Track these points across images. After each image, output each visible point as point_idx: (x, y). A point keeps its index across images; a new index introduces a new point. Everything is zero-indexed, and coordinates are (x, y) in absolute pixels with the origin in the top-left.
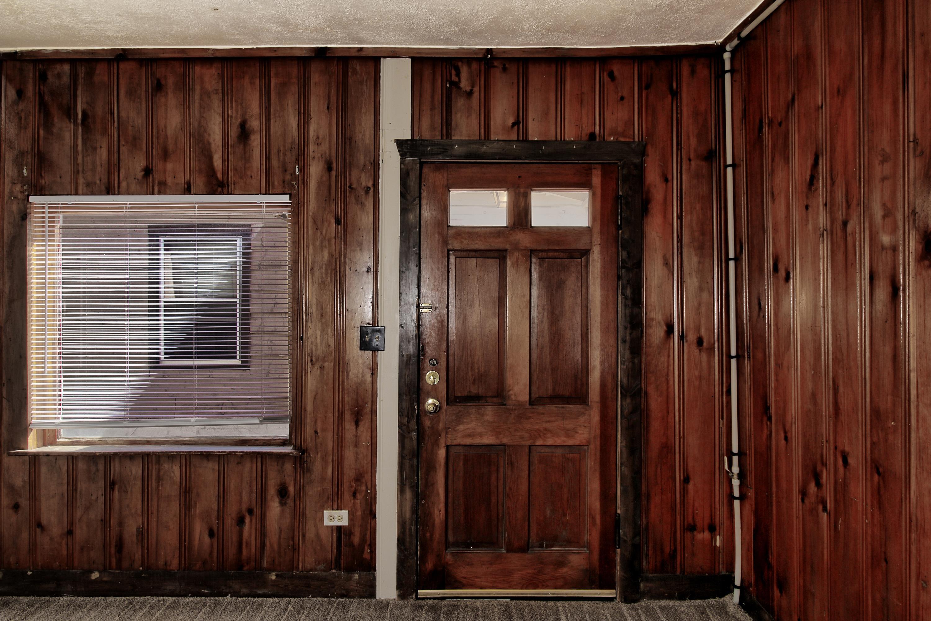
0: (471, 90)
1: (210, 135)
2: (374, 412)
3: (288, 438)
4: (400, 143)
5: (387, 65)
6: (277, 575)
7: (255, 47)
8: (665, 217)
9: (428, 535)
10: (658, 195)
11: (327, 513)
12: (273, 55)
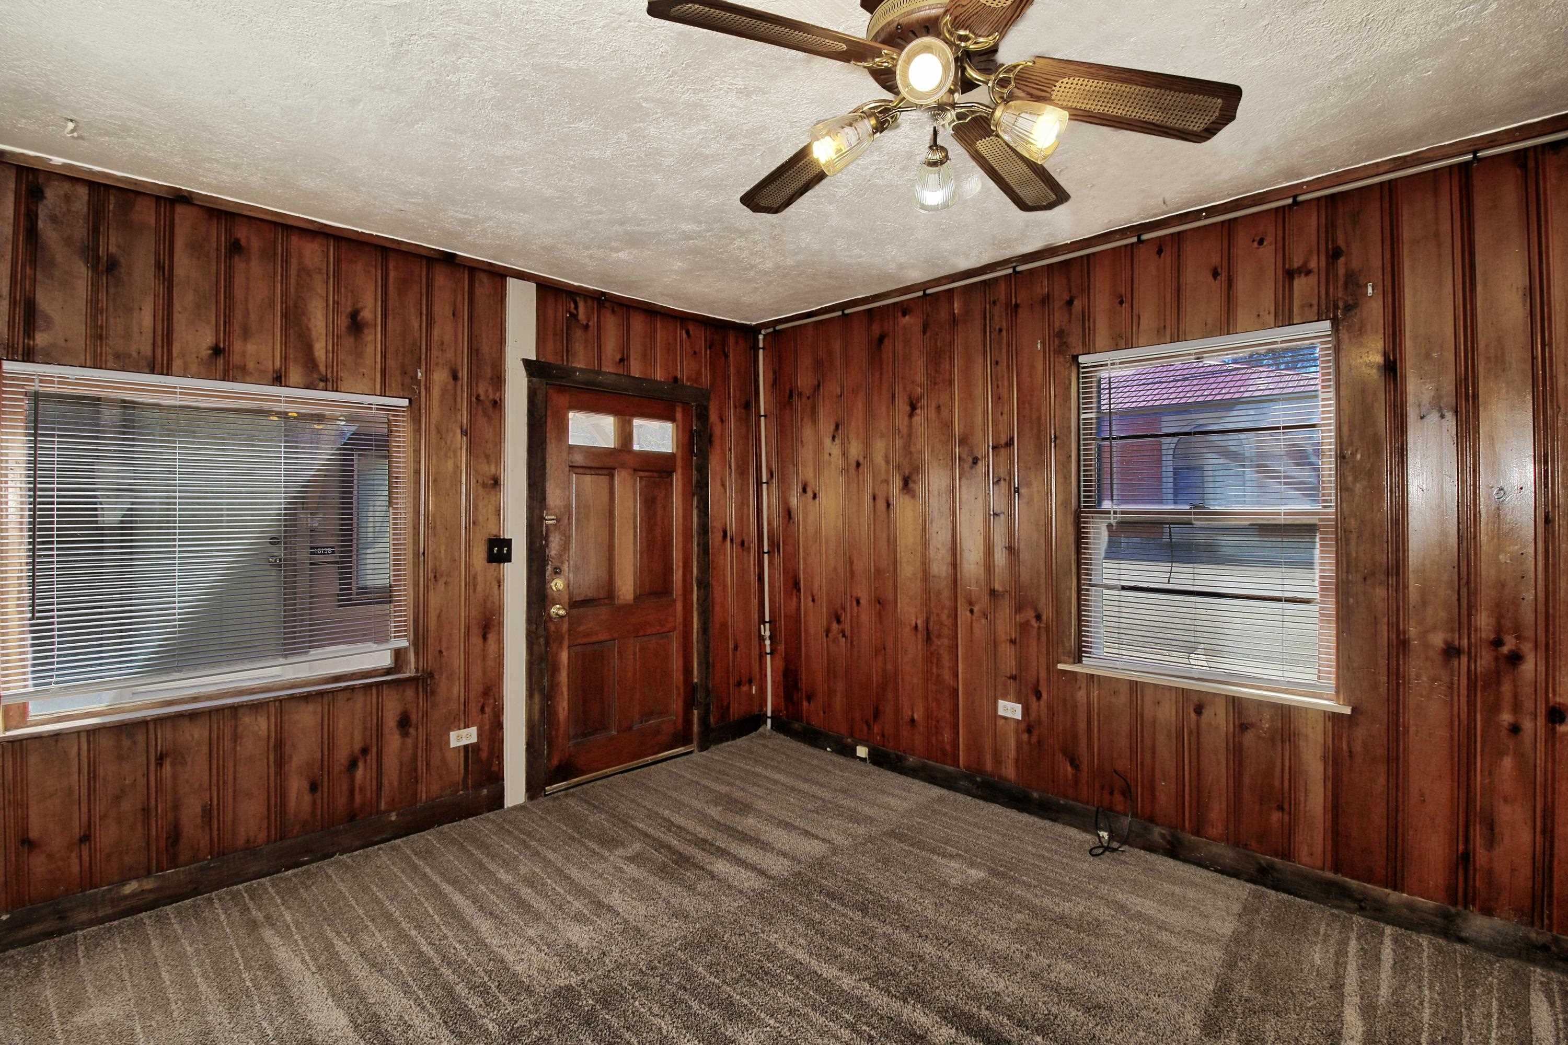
0: (587, 324)
1: (309, 320)
2: (500, 624)
3: (393, 666)
4: (527, 363)
5: (511, 283)
6: (397, 815)
7: (375, 234)
8: (722, 449)
9: (554, 733)
10: (717, 430)
11: (453, 735)
12: (394, 246)
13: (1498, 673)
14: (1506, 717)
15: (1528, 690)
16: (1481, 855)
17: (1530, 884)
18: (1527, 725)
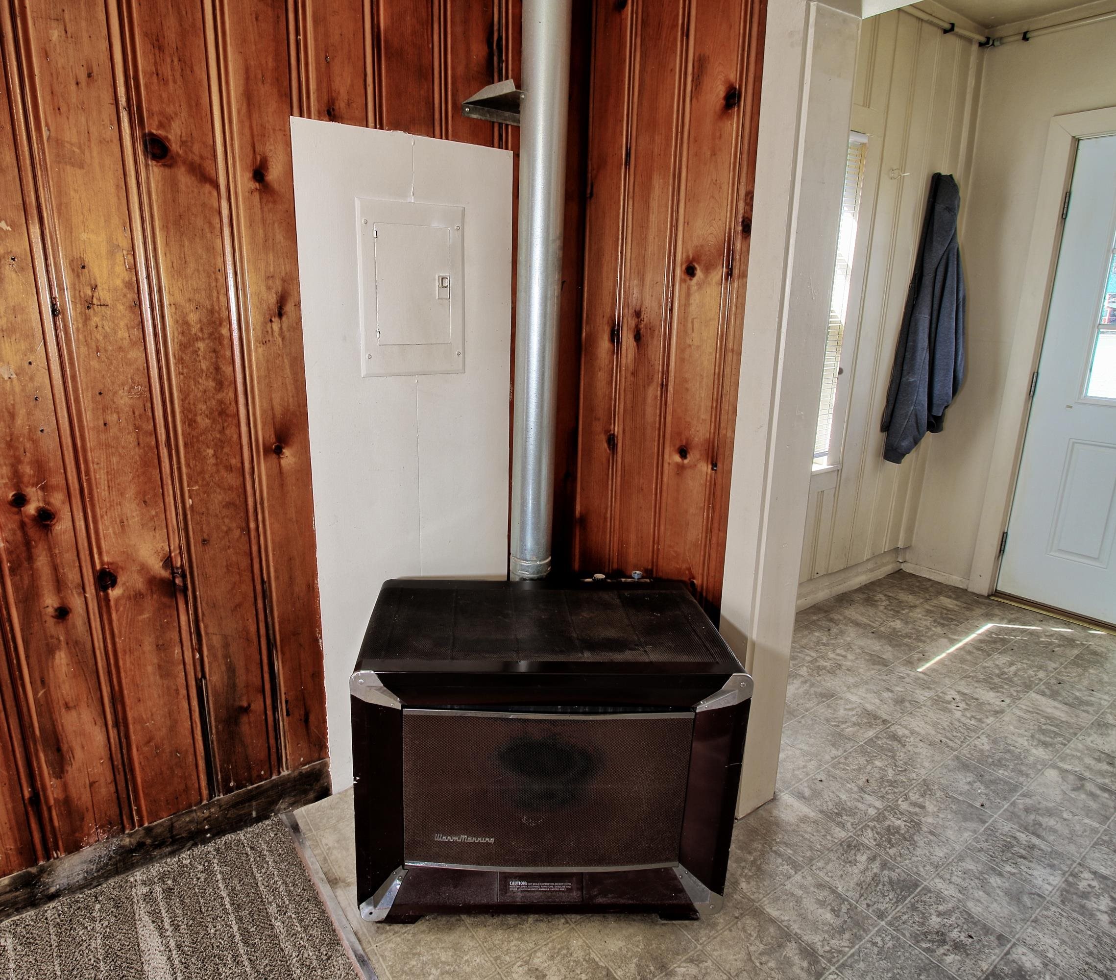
13: (28, 544)
14: (50, 601)
15: (69, 556)
16: (53, 788)
17: (112, 788)
18: (76, 603)
